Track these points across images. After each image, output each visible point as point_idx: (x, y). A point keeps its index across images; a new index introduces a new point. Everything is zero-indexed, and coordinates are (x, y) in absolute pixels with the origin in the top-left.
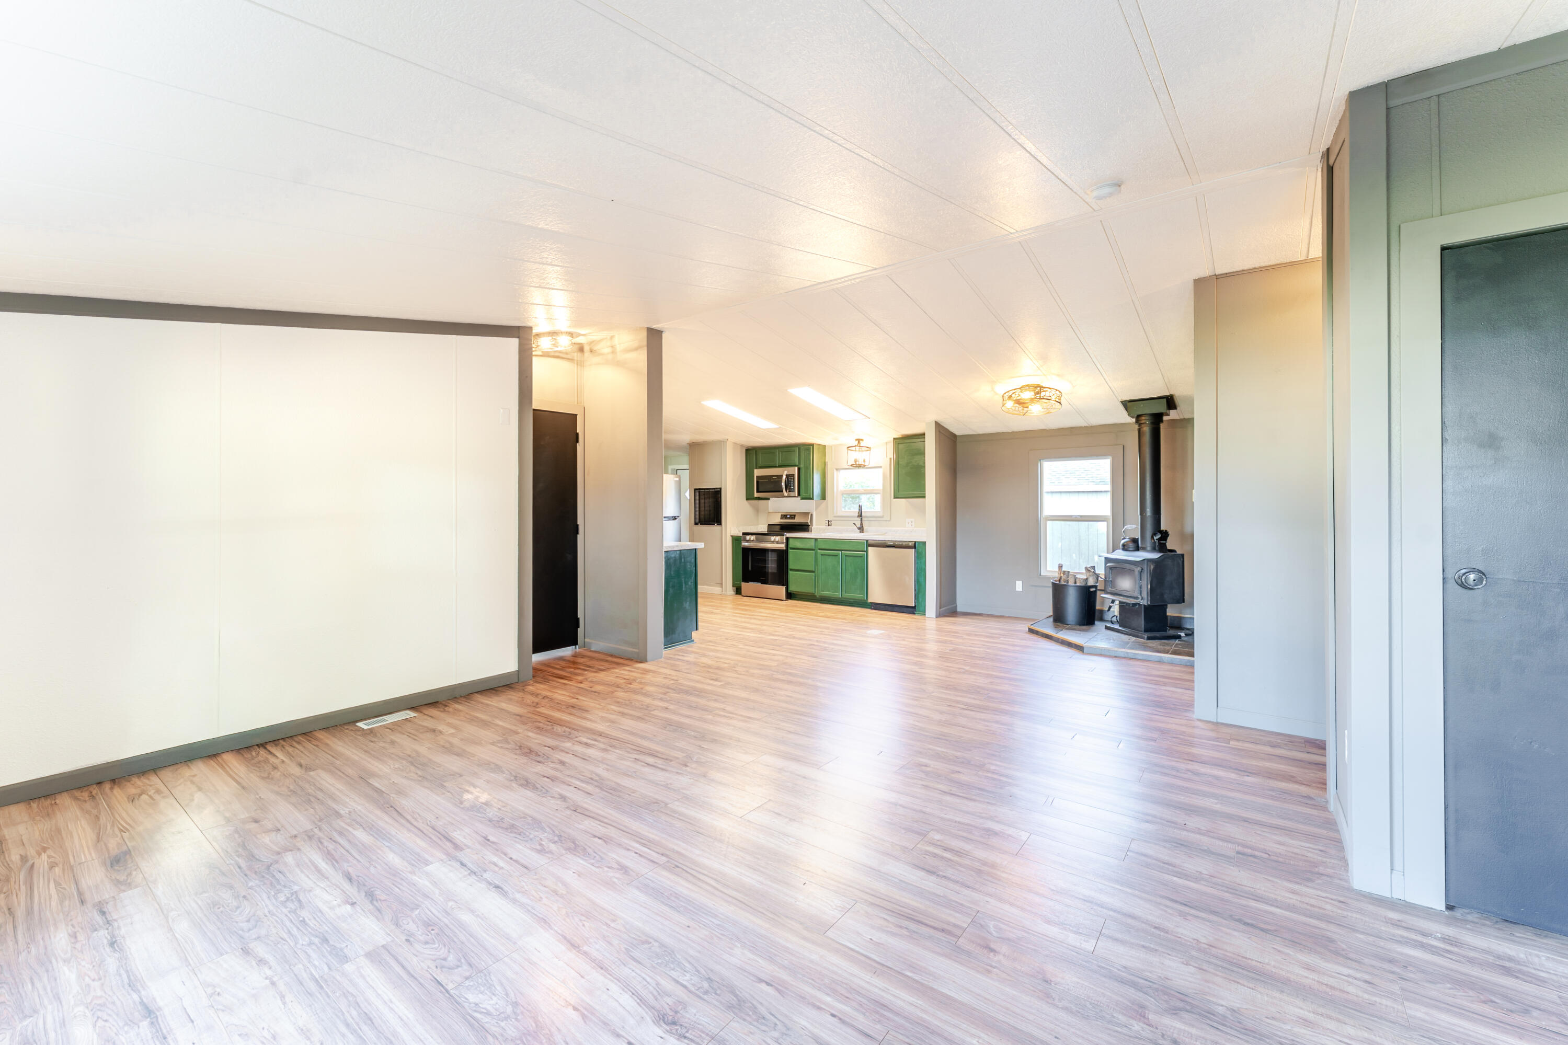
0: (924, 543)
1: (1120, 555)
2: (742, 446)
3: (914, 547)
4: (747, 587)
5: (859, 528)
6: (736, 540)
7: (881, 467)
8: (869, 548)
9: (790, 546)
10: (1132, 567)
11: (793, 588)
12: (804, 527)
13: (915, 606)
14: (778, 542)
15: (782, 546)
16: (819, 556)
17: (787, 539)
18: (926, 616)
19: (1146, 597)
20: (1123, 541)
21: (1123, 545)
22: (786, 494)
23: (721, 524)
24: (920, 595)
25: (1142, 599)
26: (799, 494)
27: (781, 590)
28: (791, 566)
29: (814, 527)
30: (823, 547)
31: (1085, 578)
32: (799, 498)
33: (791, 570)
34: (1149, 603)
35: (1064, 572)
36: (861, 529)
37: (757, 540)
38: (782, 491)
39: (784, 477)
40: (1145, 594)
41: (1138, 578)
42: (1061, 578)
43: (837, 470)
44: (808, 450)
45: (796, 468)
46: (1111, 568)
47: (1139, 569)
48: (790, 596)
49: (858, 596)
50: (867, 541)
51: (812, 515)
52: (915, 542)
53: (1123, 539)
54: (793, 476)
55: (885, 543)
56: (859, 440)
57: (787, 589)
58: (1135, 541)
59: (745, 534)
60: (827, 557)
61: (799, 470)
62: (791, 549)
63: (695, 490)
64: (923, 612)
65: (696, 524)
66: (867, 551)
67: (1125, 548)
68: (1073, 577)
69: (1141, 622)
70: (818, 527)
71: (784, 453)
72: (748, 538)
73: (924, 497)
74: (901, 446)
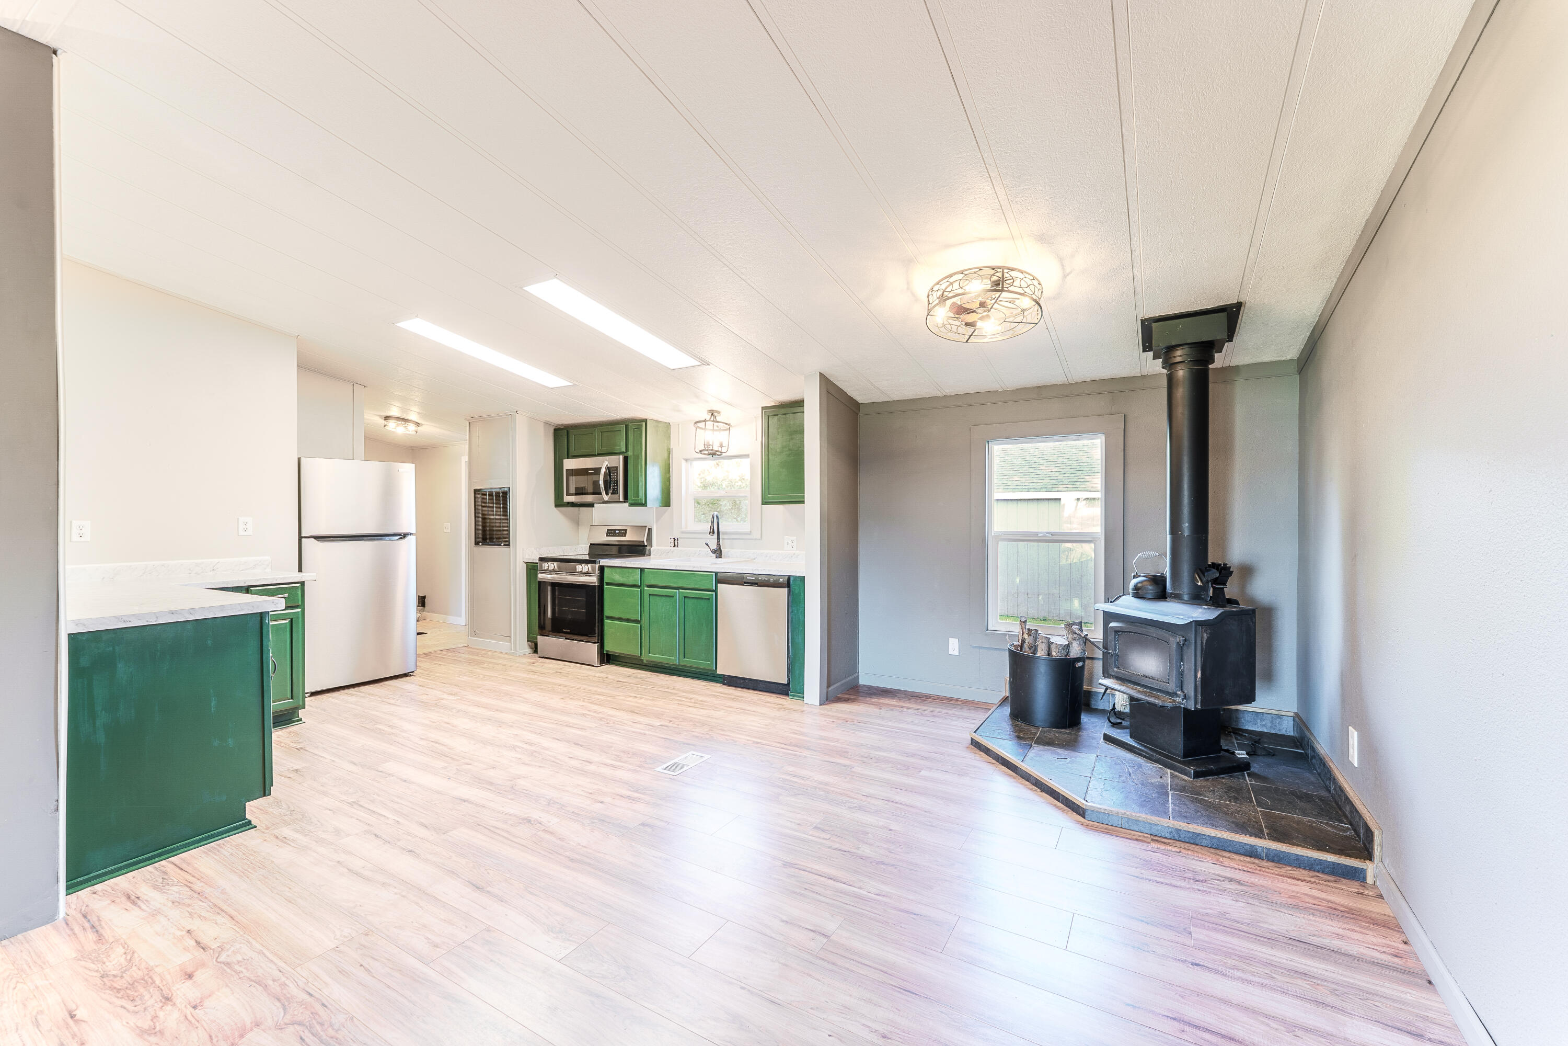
0: (802, 579)
1: (1129, 606)
2: (547, 424)
3: (788, 585)
4: (547, 642)
5: (714, 552)
6: (532, 569)
7: (747, 456)
8: (719, 585)
9: (606, 580)
10: (1164, 634)
11: (609, 647)
12: (638, 549)
13: (788, 684)
14: (587, 573)
15: (593, 580)
16: (646, 597)
17: (602, 569)
18: (805, 702)
19: (1192, 694)
20: (1134, 582)
21: (1136, 588)
22: (606, 498)
23: (509, 545)
24: (797, 665)
25: (1185, 697)
26: (626, 498)
27: (591, 649)
28: (607, 612)
29: (655, 548)
30: (653, 583)
31: (1067, 643)
32: (627, 504)
33: (608, 618)
34: (1199, 707)
35: (1030, 630)
36: (718, 552)
37: (560, 570)
38: (600, 493)
39: (603, 471)
40: (1190, 689)
41: (1175, 656)
42: (1023, 641)
43: (686, 460)
44: (639, 428)
45: (621, 457)
46: (1117, 632)
47: (1179, 639)
48: (607, 658)
49: (701, 663)
50: (716, 573)
51: (650, 530)
52: (789, 578)
53: (1135, 577)
54: (616, 469)
55: (743, 578)
56: (713, 413)
57: (601, 647)
58: (1158, 581)
59: (542, 559)
60: (658, 598)
61: (626, 460)
62: (608, 584)
63: (475, 491)
64: (800, 694)
65: (477, 543)
66: (716, 591)
67: (1138, 593)
68: (1045, 641)
69: (1177, 739)
70: (659, 548)
71: (605, 434)
72: (545, 565)
73: (803, 502)
74: (773, 421)
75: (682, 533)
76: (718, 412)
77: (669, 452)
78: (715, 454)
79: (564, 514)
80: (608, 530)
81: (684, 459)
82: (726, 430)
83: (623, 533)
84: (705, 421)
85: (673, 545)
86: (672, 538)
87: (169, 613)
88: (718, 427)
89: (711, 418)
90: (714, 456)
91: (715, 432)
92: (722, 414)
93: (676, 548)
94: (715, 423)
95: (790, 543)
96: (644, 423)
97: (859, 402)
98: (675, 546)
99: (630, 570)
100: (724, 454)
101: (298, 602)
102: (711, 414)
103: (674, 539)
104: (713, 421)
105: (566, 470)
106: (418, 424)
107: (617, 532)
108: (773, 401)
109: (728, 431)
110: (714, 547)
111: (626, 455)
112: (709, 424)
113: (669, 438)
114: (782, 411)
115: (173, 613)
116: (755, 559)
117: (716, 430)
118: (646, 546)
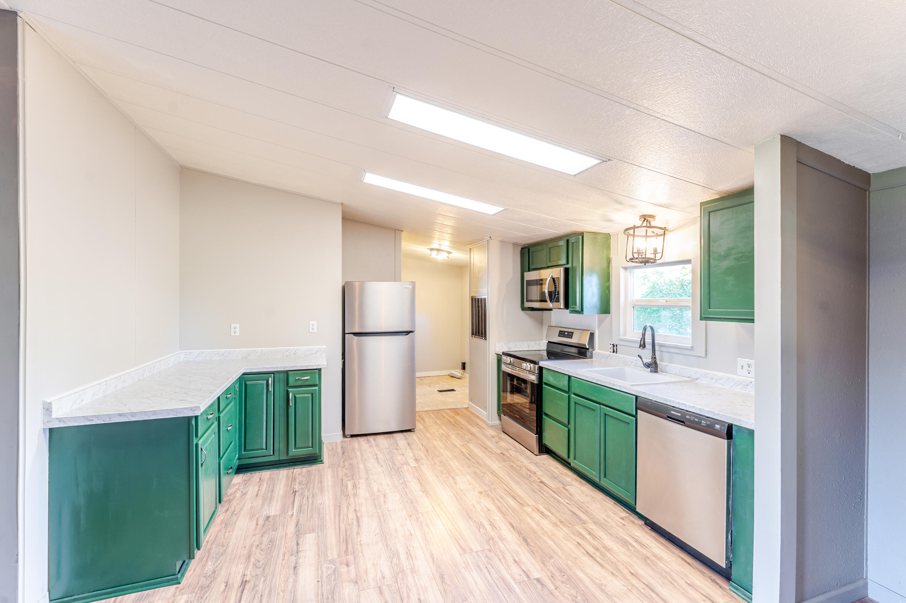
75: (621, 340)
76: (653, 217)
77: (609, 261)
78: (648, 262)
79: (529, 316)
80: (560, 331)
81: (622, 268)
82: (660, 235)
83: (570, 335)
84: (634, 228)
85: (612, 351)
86: (612, 344)
87: (118, 415)
88: (653, 232)
89: (643, 224)
90: (647, 264)
91: (648, 239)
92: (656, 218)
93: (615, 354)
94: (648, 229)
95: (746, 367)
96: (581, 236)
97: (870, 172)
98: (614, 352)
99: (561, 376)
100: (658, 262)
101: (316, 382)
102: (643, 219)
103: (613, 344)
104: (646, 227)
105: (526, 281)
106: (449, 253)
107: (566, 333)
108: (715, 194)
109: (663, 237)
110: (648, 360)
111: (567, 266)
112: (641, 232)
113: (608, 248)
114: (728, 203)
115: (120, 415)
116: (697, 379)
117: (650, 236)
118: (588, 349)
